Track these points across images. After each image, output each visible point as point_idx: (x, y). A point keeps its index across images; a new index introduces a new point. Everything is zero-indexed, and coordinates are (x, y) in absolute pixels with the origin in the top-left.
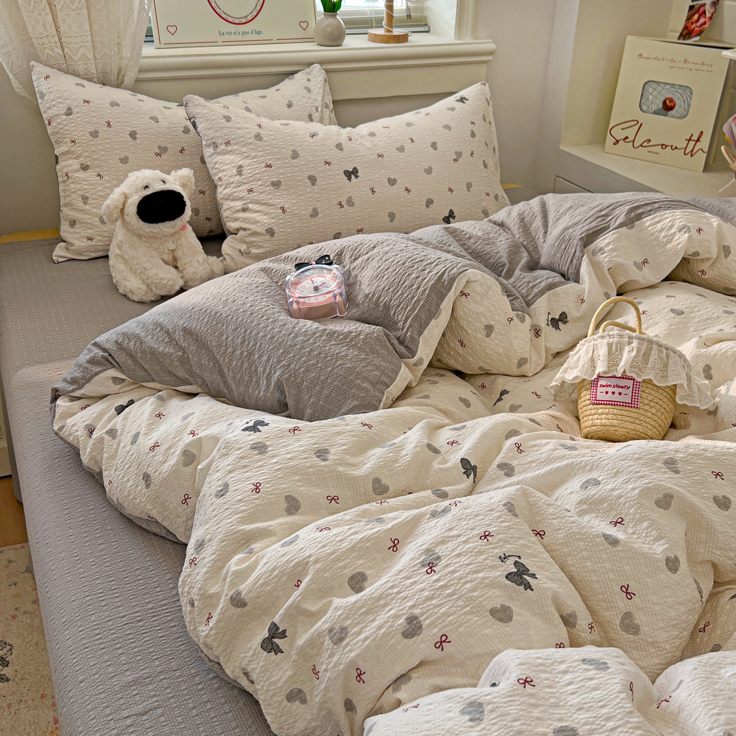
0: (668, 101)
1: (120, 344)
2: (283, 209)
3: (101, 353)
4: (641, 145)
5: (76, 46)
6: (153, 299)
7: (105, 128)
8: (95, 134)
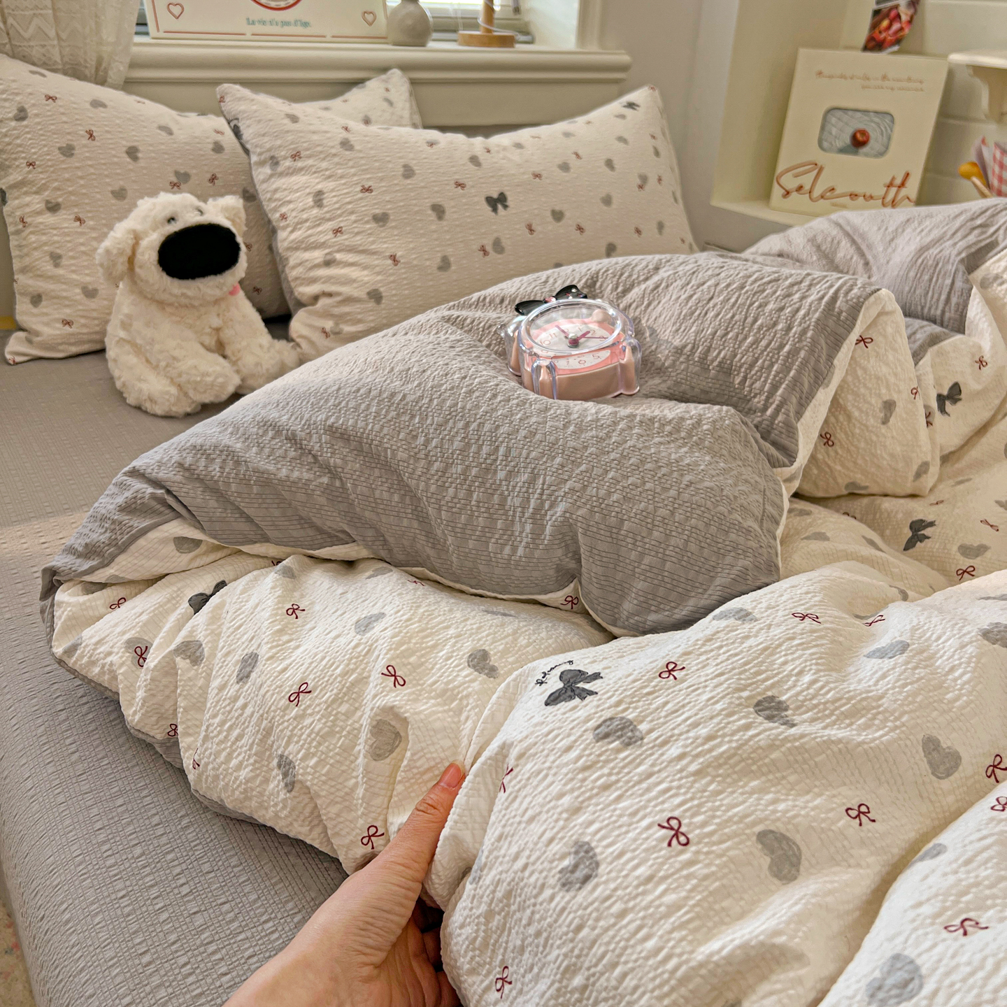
0: (858, 135)
1: (188, 470)
2: (393, 258)
3: (150, 490)
4: (822, 197)
5: (27, 13)
6: (189, 410)
7: (85, 141)
8: (68, 151)
